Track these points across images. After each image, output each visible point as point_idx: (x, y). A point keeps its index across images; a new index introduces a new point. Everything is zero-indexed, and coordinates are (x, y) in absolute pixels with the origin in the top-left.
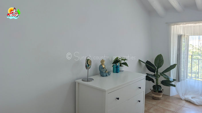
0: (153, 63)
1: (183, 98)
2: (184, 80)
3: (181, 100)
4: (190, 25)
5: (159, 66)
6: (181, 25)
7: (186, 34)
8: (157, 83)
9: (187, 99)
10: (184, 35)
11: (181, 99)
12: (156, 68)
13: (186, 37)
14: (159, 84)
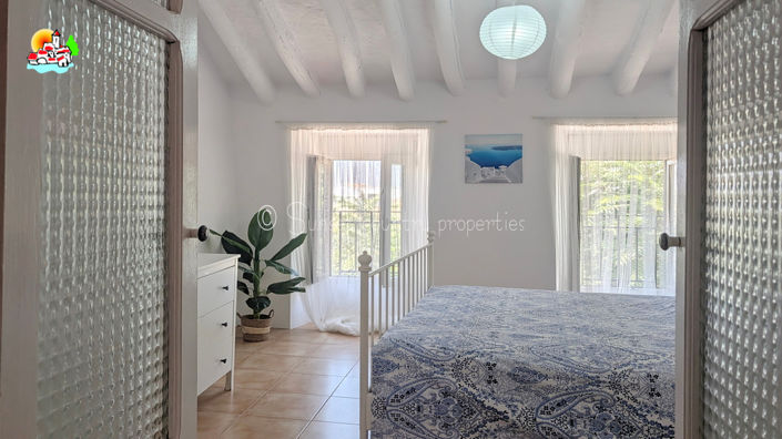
0: (244, 237)
1: (322, 326)
2: (324, 277)
3: (317, 334)
4: (334, 131)
5: (261, 244)
6: (314, 131)
7: (326, 157)
8: (256, 291)
9: (331, 328)
10: (323, 158)
11: (319, 331)
12: (253, 249)
13: (326, 162)
14: (261, 295)
